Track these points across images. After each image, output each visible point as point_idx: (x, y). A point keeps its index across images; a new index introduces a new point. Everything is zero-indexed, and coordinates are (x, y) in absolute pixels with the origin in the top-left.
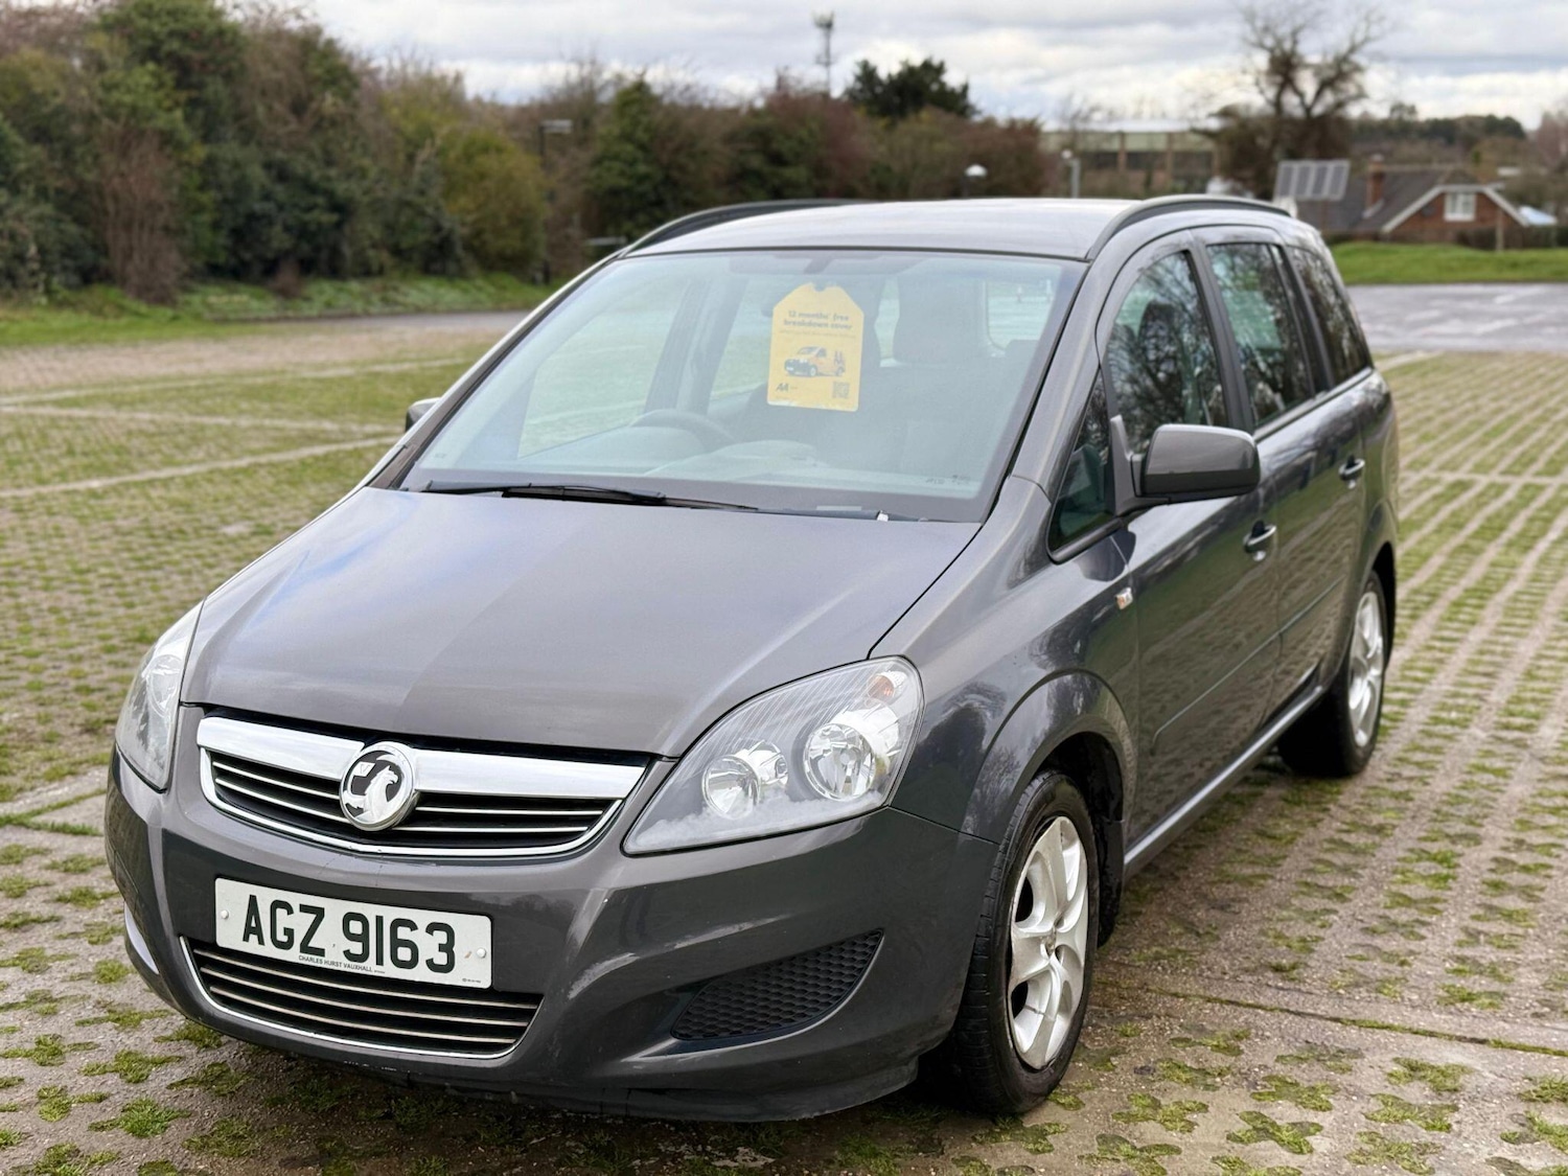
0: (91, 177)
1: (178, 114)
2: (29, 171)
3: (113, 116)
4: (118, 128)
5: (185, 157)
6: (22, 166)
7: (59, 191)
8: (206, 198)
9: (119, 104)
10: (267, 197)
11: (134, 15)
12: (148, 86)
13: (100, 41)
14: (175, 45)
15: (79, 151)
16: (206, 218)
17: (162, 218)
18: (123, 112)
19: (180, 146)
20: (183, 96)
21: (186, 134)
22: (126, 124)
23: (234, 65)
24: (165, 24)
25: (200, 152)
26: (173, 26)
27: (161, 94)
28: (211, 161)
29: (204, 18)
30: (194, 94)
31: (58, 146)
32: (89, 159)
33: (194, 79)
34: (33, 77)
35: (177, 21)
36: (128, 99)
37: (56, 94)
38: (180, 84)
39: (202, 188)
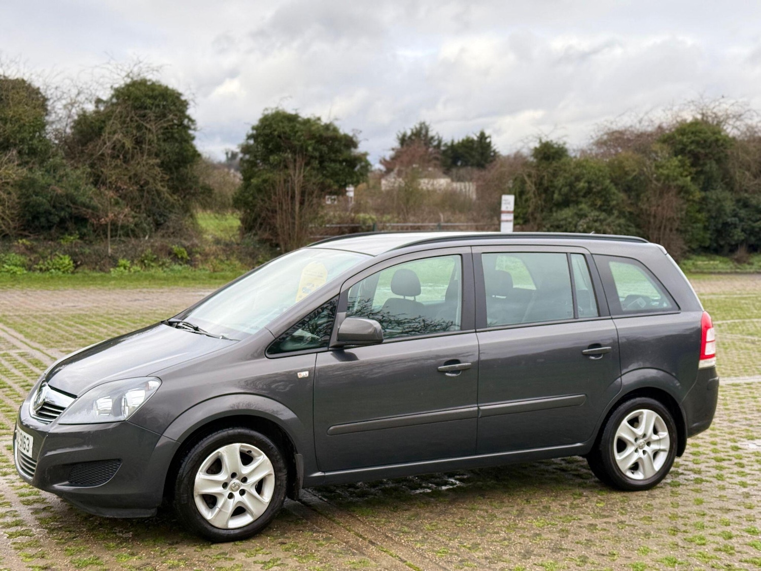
0: (644, 207)
1: (689, 178)
2: (618, 204)
3: (658, 180)
4: (659, 185)
5: (691, 197)
6: (614, 202)
7: (631, 213)
8: (701, 216)
9: (662, 174)
10: (735, 216)
11: (676, 134)
12: (676, 166)
13: (657, 147)
14: (693, 147)
15: (642, 195)
16: (700, 225)
17: (676, 224)
18: (663, 178)
19: (688, 192)
20: (693, 170)
21: (693, 187)
22: (664, 182)
23: (722, 155)
24: (690, 138)
25: (698, 195)
26: (693, 138)
27: (681, 169)
28: (704, 199)
29: (709, 134)
30: (699, 169)
31: (633, 193)
32: (645, 199)
33: (701, 162)
34: (626, 163)
35: (695, 136)
36: (665, 172)
37: (634, 171)
38: (693, 165)
39: (699, 211)
